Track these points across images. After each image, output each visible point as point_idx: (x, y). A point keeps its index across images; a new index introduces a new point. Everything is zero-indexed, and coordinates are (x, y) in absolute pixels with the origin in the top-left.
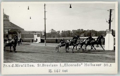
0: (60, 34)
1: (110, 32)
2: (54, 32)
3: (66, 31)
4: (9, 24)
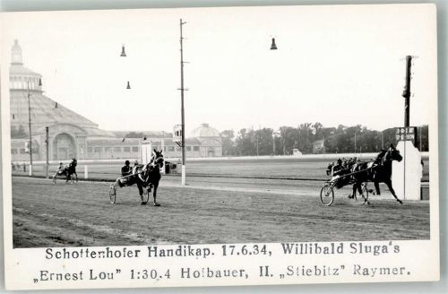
0: (233, 143)
1: (408, 137)
2: (212, 135)
3: (255, 130)
4: (44, 106)
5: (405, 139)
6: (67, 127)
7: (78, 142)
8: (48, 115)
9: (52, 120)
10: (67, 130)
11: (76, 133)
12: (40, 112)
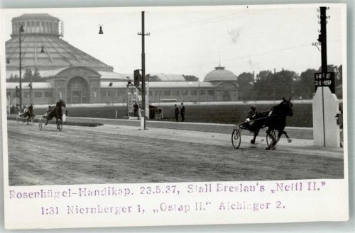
1: (325, 82)
4: (60, 50)
5: (323, 85)
6: (81, 70)
7: (91, 86)
8: (64, 59)
9: (68, 64)
10: (81, 73)
11: (90, 77)
12: (57, 56)
